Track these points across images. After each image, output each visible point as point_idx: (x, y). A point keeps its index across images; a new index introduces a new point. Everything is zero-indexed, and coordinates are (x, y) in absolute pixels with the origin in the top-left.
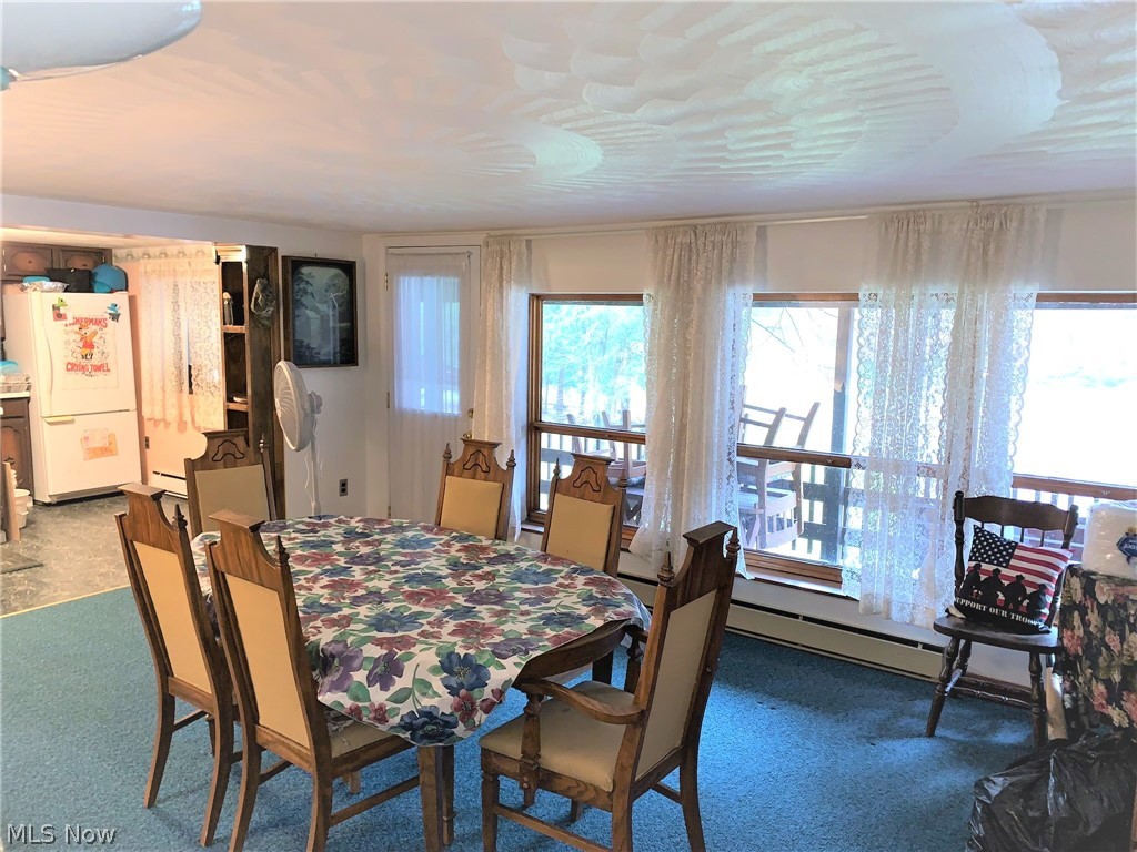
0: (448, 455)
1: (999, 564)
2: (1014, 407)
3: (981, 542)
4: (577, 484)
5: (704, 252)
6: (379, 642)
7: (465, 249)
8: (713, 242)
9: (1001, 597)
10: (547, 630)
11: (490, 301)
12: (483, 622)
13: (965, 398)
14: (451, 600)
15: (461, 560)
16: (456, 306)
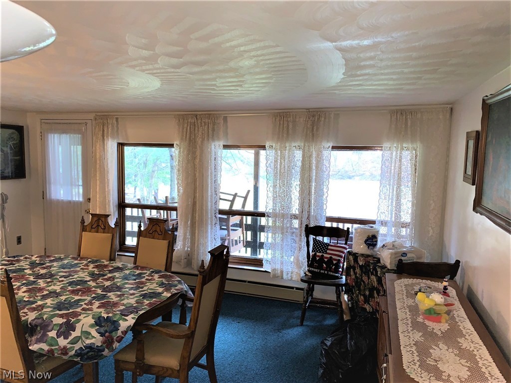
0: (83, 222)
1: (323, 253)
2: (325, 190)
3: (316, 245)
4: (151, 232)
5: (201, 126)
6: (61, 316)
7: (84, 121)
8: (205, 122)
9: (325, 266)
10: (145, 301)
11: (98, 146)
12: (112, 300)
13: (307, 187)
14: (94, 292)
15: (95, 272)
16: (80, 148)
